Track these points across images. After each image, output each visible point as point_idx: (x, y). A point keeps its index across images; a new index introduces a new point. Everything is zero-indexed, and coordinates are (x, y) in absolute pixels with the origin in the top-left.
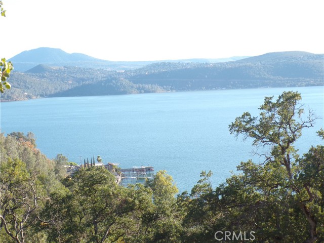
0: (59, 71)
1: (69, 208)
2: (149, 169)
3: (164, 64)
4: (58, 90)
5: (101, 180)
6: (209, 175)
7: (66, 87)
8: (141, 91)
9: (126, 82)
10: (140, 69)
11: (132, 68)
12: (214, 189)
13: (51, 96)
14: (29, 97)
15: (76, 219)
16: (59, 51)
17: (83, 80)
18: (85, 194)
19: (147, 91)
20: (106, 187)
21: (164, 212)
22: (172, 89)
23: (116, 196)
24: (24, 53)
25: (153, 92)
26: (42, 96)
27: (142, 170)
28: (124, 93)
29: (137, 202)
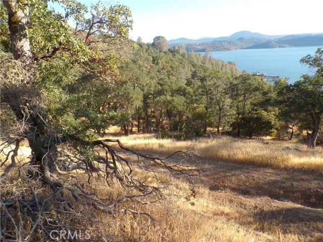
0: (249, 39)
1: (237, 88)
2: (278, 77)
3: (291, 36)
4: (247, 46)
5: (249, 79)
6: (288, 79)
7: (250, 45)
8: (280, 47)
9: (274, 43)
10: (281, 38)
11: (278, 38)
12: (289, 84)
13: (244, 49)
14: (236, 49)
15: (239, 92)
16: (249, 32)
17: (257, 42)
18: (243, 83)
19: (283, 47)
20: (250, 81)
21: (271, 92)
22: (293, 46)
23: (253, 85)
24: (236, 33)
25: (285, 47)
26: (241, 49)
27: (275, 77)
28: (273, 48)
29: (261, 87)
